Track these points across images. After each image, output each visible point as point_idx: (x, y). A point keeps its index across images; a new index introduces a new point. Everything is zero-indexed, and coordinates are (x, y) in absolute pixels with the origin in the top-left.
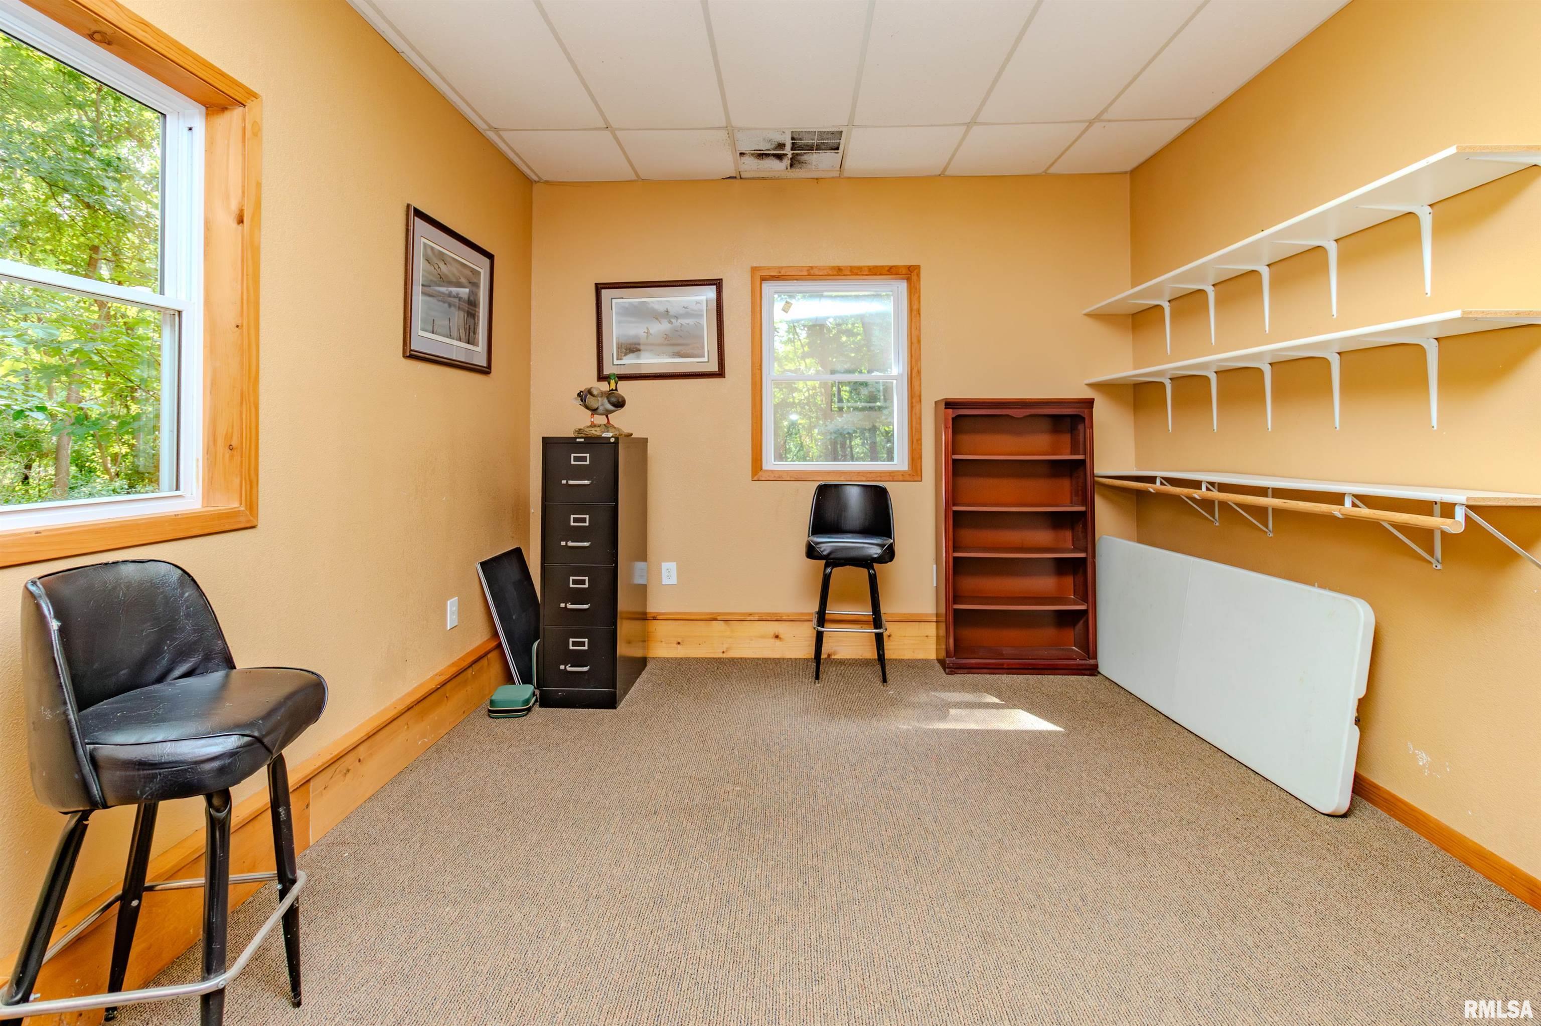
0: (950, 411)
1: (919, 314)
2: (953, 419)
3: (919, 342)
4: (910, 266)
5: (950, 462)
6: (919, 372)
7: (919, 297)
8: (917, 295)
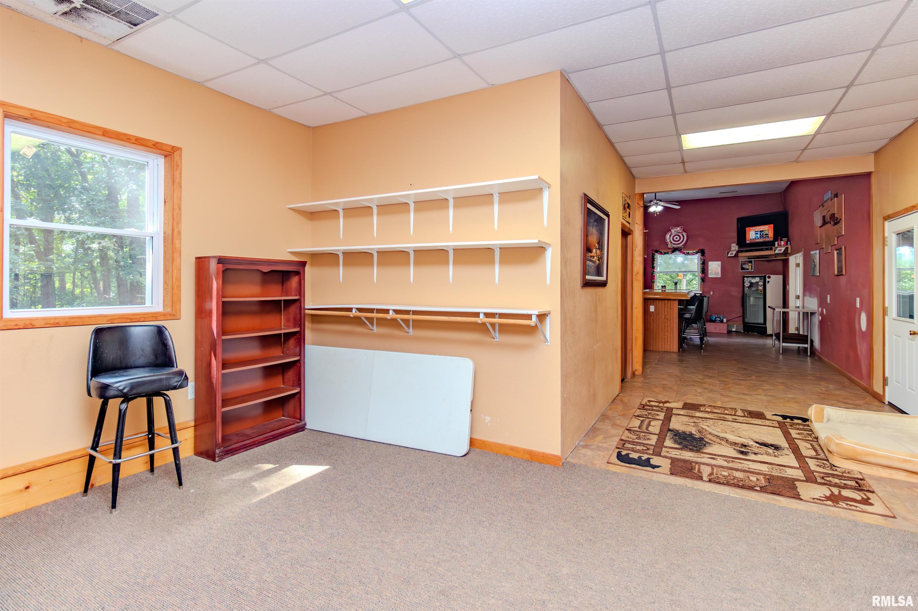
0: (221, 265)
1: (181, 187)
2: (223, 271)
3: (180, 209)
4: (174, 147)
5: (221, 304)
6: (179, 233)
7: (181, 173)
8: (178, 172)
